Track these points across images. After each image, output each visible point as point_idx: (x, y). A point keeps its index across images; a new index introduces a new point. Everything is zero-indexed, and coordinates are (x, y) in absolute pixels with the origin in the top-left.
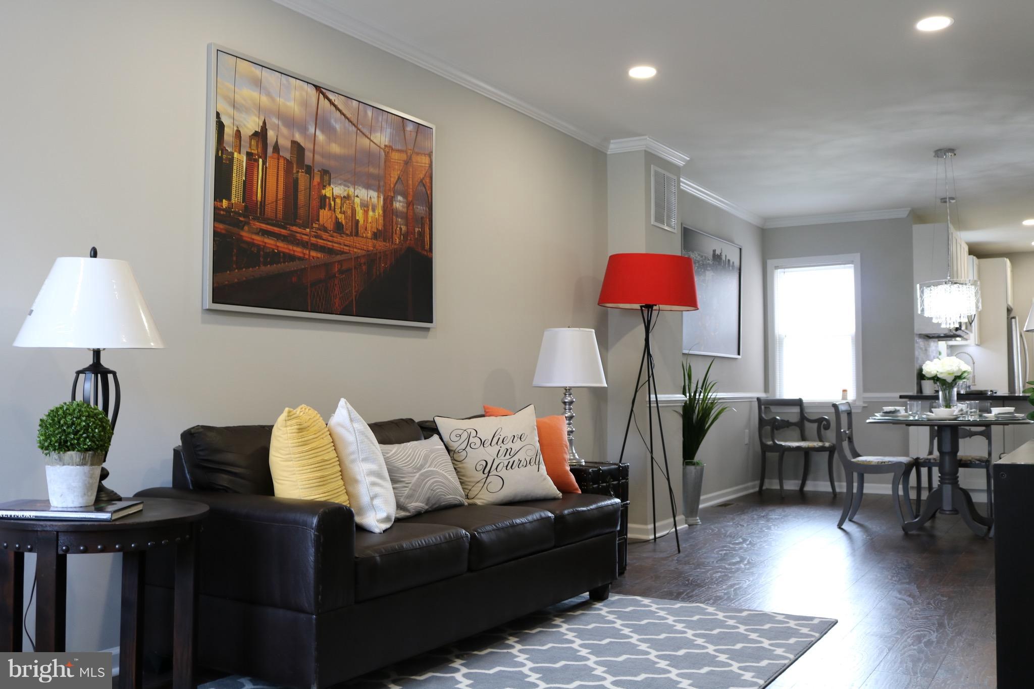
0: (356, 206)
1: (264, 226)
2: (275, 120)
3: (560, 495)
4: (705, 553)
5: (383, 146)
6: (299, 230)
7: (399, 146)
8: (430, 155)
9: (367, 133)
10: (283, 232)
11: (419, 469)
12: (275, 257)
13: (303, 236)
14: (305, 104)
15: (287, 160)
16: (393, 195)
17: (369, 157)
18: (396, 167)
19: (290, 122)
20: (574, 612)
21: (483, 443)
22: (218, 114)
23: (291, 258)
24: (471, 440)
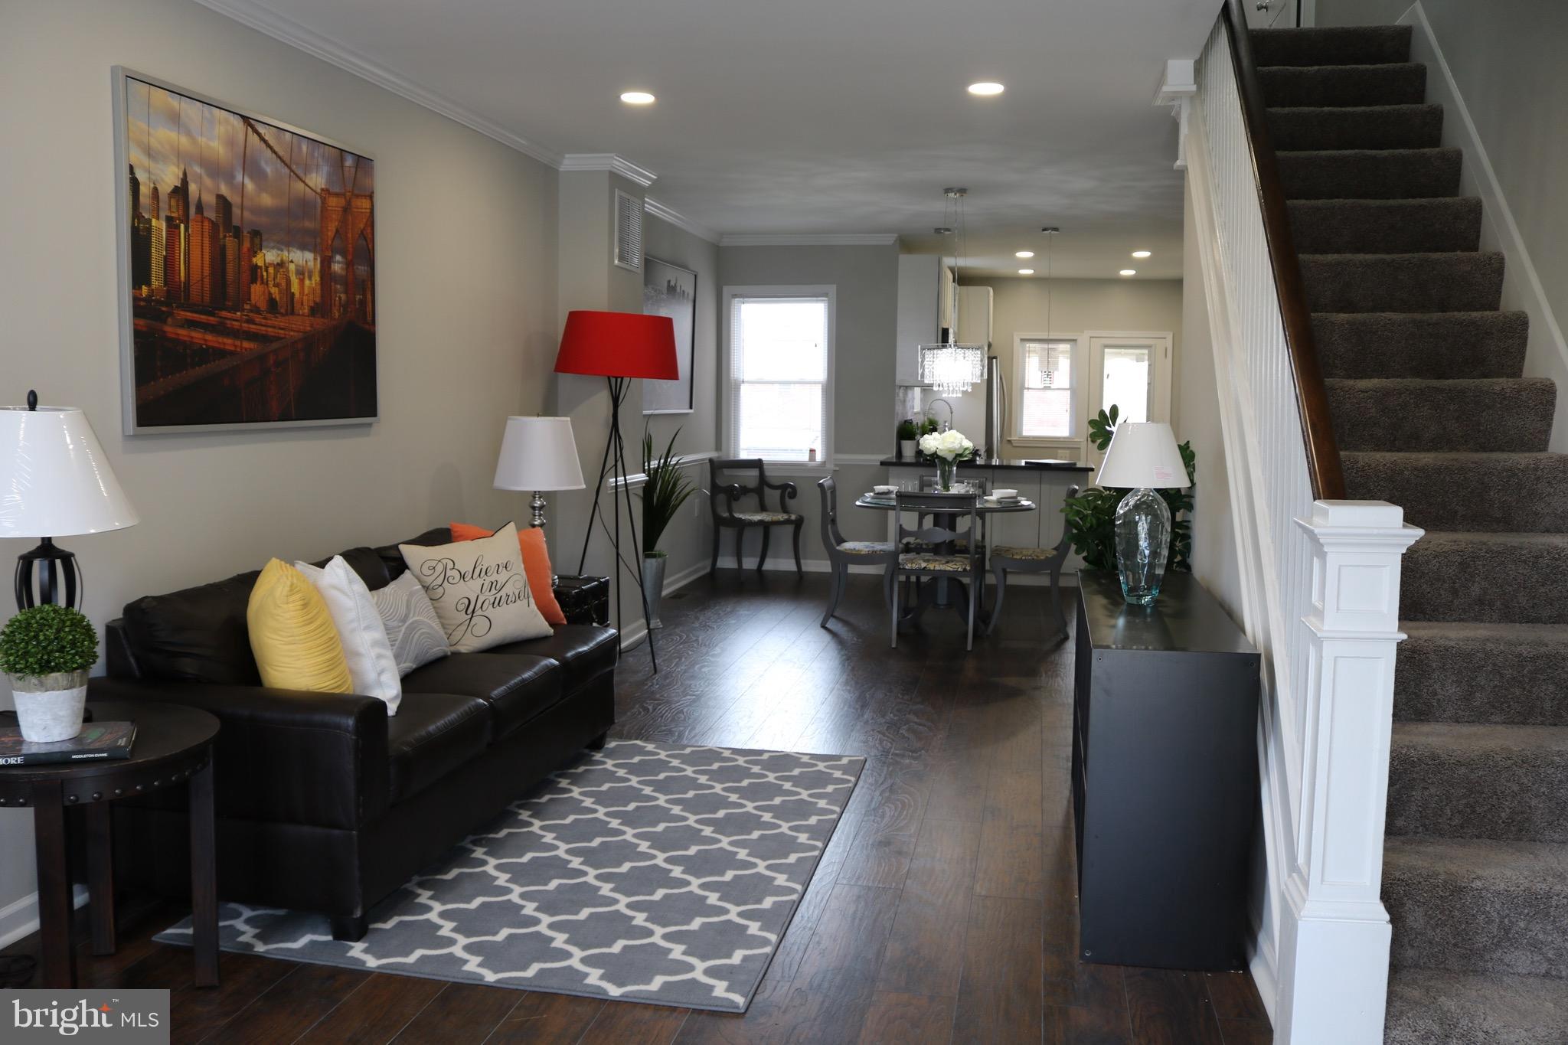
0: (291, 275)
1: (189, 315)
2: (197, 169)
3: (551, 631)
4: (685, 672)
5: (319, 191)
6: (229, 315)
7: (336, 189)
8: (371, 197)
9: (302, 175)
10: (212, 320)
11: (404, 621)
12: (206, 354)
13: (234, 323)
14: (230, 142)
15: (212, 221)
16: (330, 255)
17: (303, 207)
18: (334, 216)
19: (215, 169)
20: (576, 769)
21: (463, 577)
22: (131, 168)
23: (221, 353)
24: (449, 573)
